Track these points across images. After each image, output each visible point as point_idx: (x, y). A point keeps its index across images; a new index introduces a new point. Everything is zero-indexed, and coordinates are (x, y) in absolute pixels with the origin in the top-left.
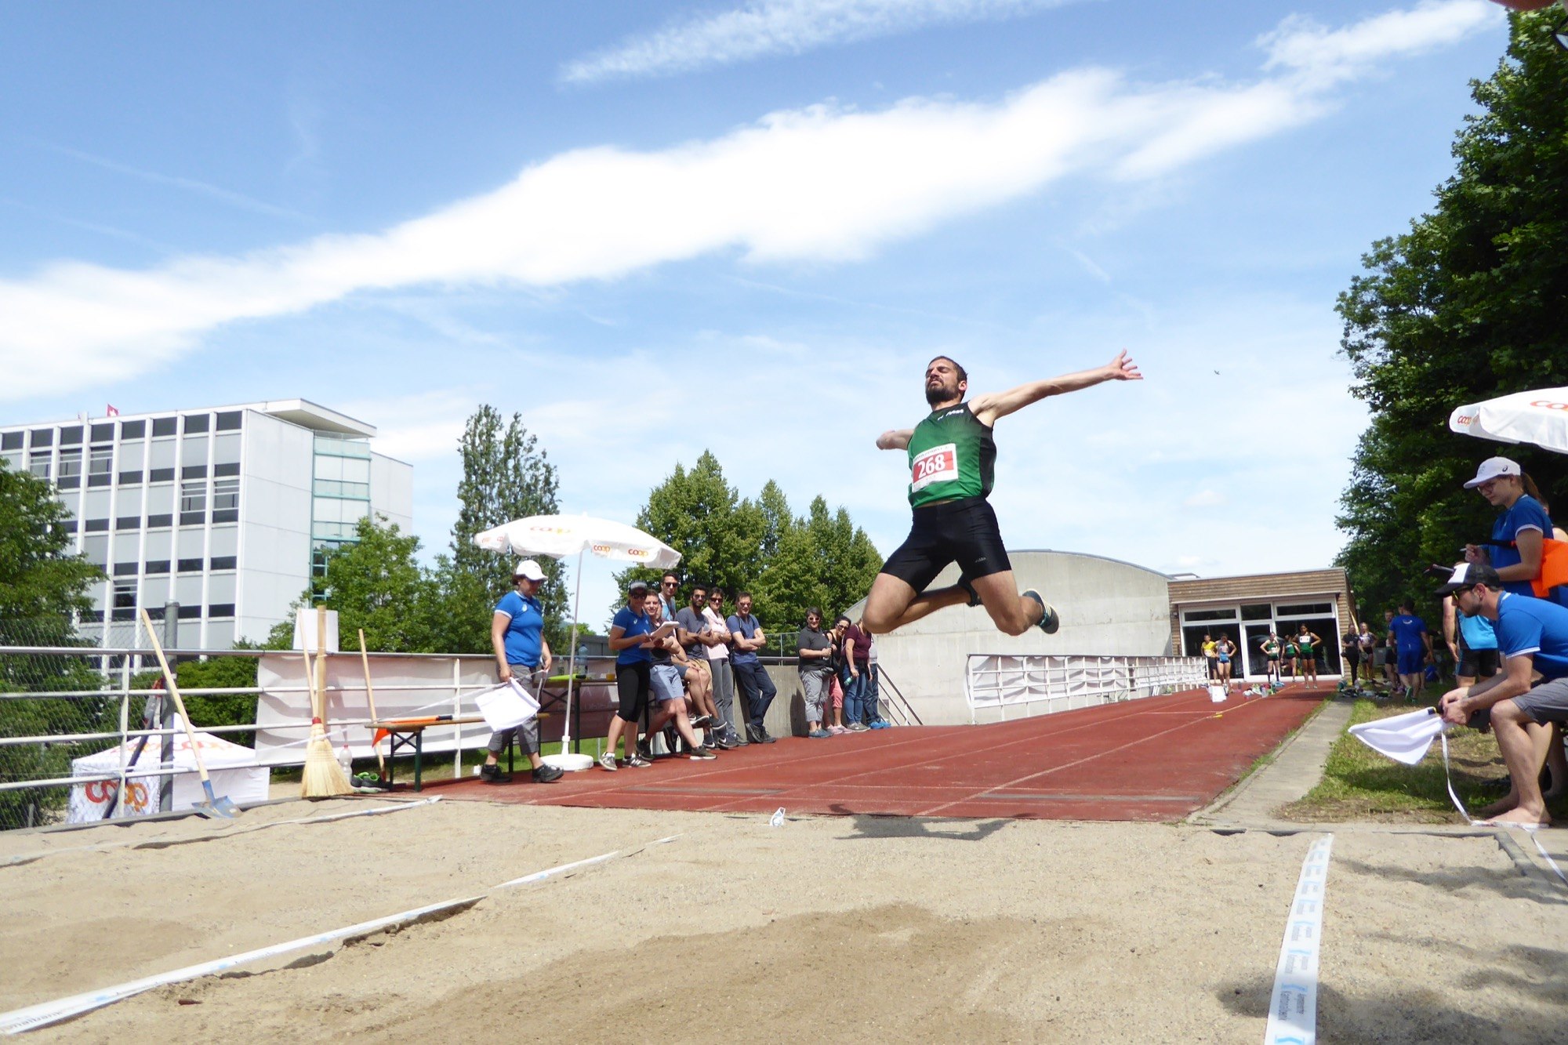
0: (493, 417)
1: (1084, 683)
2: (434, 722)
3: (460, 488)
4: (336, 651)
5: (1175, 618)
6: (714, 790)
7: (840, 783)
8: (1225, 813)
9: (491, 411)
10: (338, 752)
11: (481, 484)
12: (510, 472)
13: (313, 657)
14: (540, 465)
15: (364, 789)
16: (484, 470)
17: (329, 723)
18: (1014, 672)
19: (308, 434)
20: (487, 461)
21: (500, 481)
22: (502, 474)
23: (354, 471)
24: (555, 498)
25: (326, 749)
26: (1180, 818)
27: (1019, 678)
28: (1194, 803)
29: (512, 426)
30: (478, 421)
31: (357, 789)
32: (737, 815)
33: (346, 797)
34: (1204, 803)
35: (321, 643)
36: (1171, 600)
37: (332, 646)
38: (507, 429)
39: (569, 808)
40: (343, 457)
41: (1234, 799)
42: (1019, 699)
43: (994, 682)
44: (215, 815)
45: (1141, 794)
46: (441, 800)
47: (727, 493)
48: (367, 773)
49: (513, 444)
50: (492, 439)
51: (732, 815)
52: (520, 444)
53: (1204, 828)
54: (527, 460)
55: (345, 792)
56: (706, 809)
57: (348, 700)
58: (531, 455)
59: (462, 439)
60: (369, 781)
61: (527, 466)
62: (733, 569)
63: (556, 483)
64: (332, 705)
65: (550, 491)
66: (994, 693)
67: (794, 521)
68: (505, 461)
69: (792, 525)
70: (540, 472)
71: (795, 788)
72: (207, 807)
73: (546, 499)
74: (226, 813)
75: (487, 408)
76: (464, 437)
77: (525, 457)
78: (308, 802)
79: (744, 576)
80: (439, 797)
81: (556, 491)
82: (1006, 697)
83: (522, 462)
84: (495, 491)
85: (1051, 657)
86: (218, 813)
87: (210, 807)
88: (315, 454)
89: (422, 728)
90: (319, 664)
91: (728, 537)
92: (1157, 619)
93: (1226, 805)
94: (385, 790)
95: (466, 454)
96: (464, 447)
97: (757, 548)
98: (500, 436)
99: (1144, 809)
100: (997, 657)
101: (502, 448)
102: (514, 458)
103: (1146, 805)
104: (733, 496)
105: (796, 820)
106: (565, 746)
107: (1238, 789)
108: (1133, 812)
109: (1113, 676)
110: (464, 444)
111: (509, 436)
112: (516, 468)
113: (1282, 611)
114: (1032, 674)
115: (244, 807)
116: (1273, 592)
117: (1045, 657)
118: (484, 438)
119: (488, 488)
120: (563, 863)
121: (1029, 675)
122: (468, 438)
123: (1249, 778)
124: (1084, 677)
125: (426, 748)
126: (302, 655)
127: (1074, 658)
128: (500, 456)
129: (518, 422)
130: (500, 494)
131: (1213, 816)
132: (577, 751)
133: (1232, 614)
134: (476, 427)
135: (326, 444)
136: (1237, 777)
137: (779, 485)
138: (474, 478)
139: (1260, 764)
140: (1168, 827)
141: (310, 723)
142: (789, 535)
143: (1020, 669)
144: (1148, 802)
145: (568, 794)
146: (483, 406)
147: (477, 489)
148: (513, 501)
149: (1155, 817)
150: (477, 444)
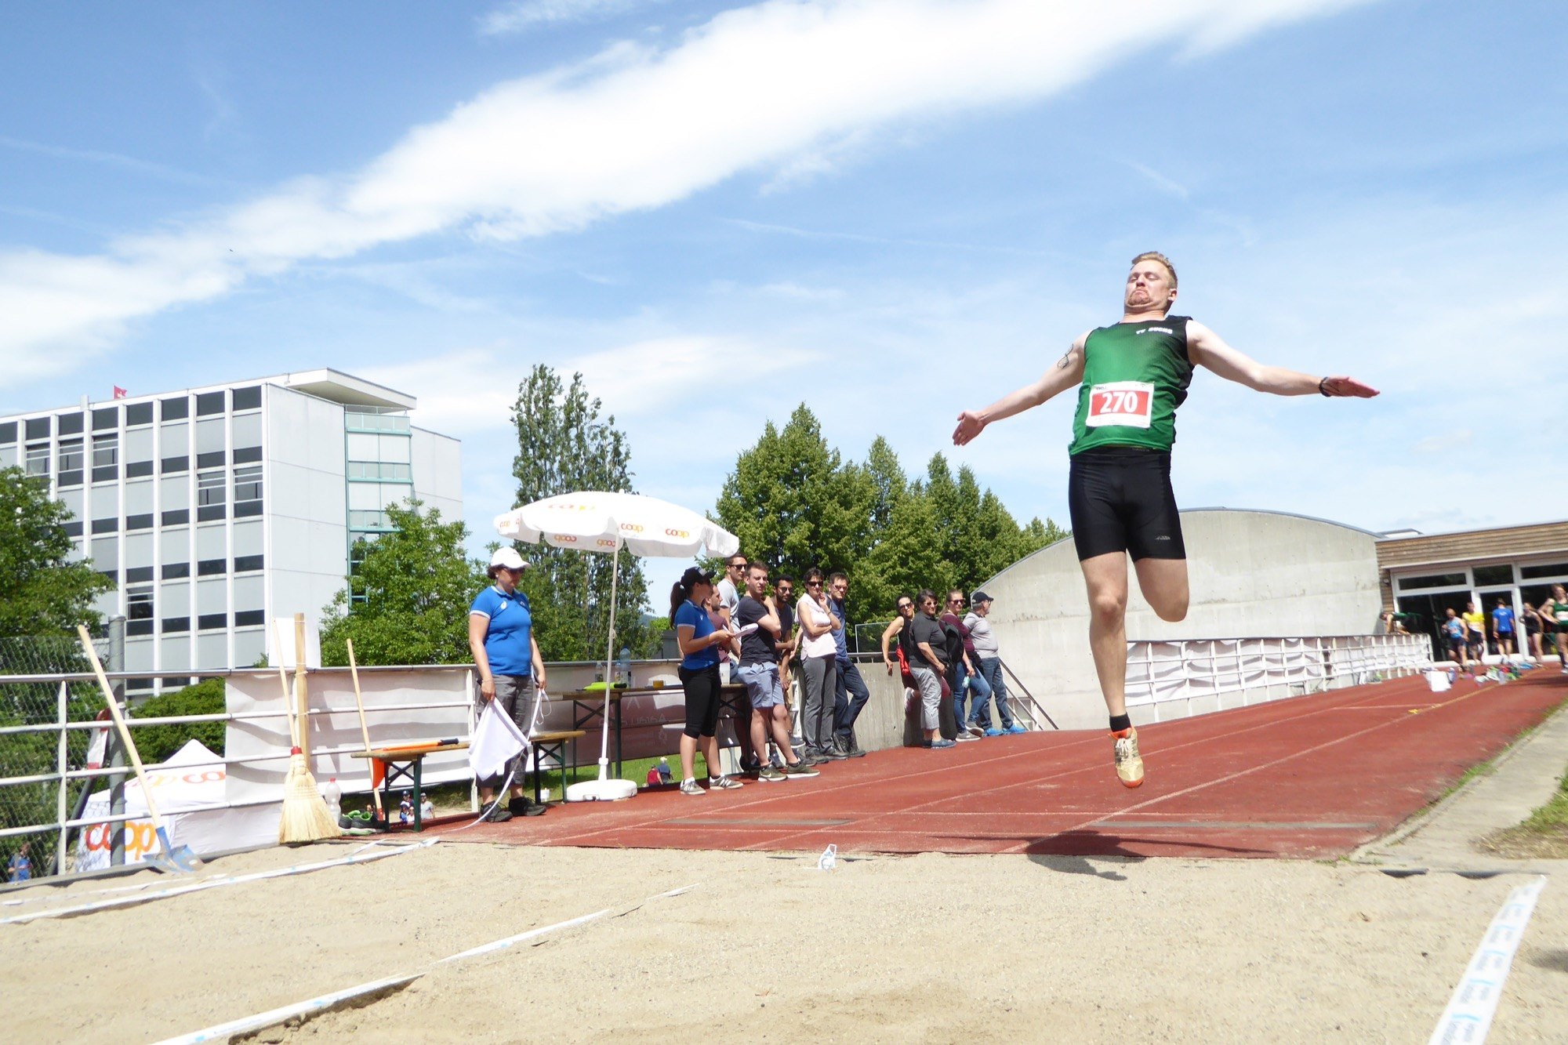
0: (551, 378)
1: (1264, 671)
2: (435, 748)
3: (515, 464)
4: (318, 667)
5: (1386, 585)
6: (767, 822)
7: (924, 809)
8: (1410, 847)
9: (547, 371)
10: (324, 787)
11: (540, 459)
12: (572, 443)
13: (291, 675)
14: (607, 433)
15: (353, 830)
16: (542, 442)
17: (314, 752)
18: (1170, 661)
19: (338, 409)
20: (546, 432)
21: (561, 453)
22: (563, 446)
23: (392, 450)
24: (627, 471)
25: (307, 784)
26: (1343, 853)
27: (1176, 669)
28: (1368, 832)
29: (573, 389)
30: (533, 384)
31: (347, 831)
32: (783, 855)
33: (333, 840)
34: (1380, 831)
35: (299, 657)
36: (1380, 563)
37: (314, 661)
38: (567, 392)
39: (586, 849)
40: (379, 434)
41: (1425, 826)
42: (1180, 693)
43: (1144, 673)
44: (170, 869)
45: (1301, 819)
46: (439, 842)
47: (826, 456)
48: (358, 812)
49: (575, 410)
50: (550, 405)
51: (777, 855)
52: (583, 409)
53: (1372, 868)
54: (591, 428)
55: (332, 834)
56: (747, 848)
57: (338, 723)
58: (595, 422)
59: (515, 407)
60: (360, 821)
61: (592, 435)
62: (836, 546)
63: (627, 454)
64: (317, 729)
65: (620, 463)
66: (1144, 688)
67: (909, 485)
68: (566, 429)
69: (906, 490)
70: (608, 441)
71: (866, 817)
72: (162, 859)
73: (616, 473)
74: (185, 866)
75: (542, 369)
76: (518, 404)
77: (588, 425)
78: (286, 849)
79: (850, 554)
80: (436, 839)
81: (628, 462)
82: (1158, 690)
83: (586, 431)
84: (556, 466)
85: (1217, 641)
86: (175, 865)
87: (167, 859)
88: (347, 432)
89: (422, 755)
90: (299, 683)
91: (830, 507)
92: (1364, 588)
93: (1413, 834)
94: (380, 831)
95: (521, 424)
96: (518, 416)
97: (865, 521)
98: (559, 401)
99: (1298, 841)
100: (1147, 643)
101: (562, 416)
102: (577, 426)
103: (1303, 836)
104: (834, 459)
105: (852, 860)
106: (603, 770)
107: (1434, 811)
108: (1282, 845)
109: (1303, 662)
110: (518, 412)
111: (570, 401)
112: (580, 437)
113: (1528, 573)
114: (1194, 663)
115: (208, 856)
116: (1514, 550)
117: (1210, 641)
118: (541, 404)
119: (548, 463)
120: (542, 925)
121: (1190, 665)
122: (522, 404)
123: (1453, 796)
124: (1263, 665)
125: (428, 779)
126: (279, 672)
127: (1248, 641)
128: (560, 425)
129: (580, 384)
130: (563, 469)
131: (1389, 851)
132: (619, 775)
133: (1461, 580)
134: (531, 392)
135: (360, 420)
136: (1436, 794)
137: (890, 442)
138: (531, 451)
139: (1473, 775)
140: (1323, 867)
141: (289, 754)
142: (904, 503)
143: (1178, 657)
144: (1306, 831)
145: (591, 831)
146: (538, 367)
147: (536, 464)
148: (577, 476)
149: (1309, 852)
150: (533, 413)
